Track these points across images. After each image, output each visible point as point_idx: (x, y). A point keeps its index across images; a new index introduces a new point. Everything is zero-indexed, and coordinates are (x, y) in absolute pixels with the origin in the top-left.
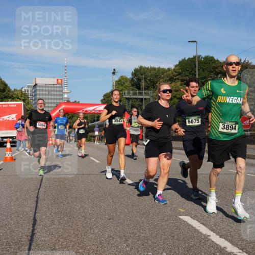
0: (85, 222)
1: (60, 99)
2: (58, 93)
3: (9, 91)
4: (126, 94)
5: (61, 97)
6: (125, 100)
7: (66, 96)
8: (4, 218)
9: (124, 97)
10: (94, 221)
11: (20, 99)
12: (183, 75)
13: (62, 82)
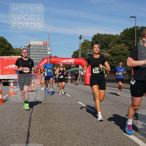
0: (61, 135)
1: (45, 55)
2: (44, 51)
3: (12, 49)
4: (88, 52)
5: (46, 53)
6: (87, 56)
7: (49, 53)
8: (8, 132)
9: (87, 53)
10: (67, 135)
11: (19, 55)
12: (126, 39)
13: (46, 43)
